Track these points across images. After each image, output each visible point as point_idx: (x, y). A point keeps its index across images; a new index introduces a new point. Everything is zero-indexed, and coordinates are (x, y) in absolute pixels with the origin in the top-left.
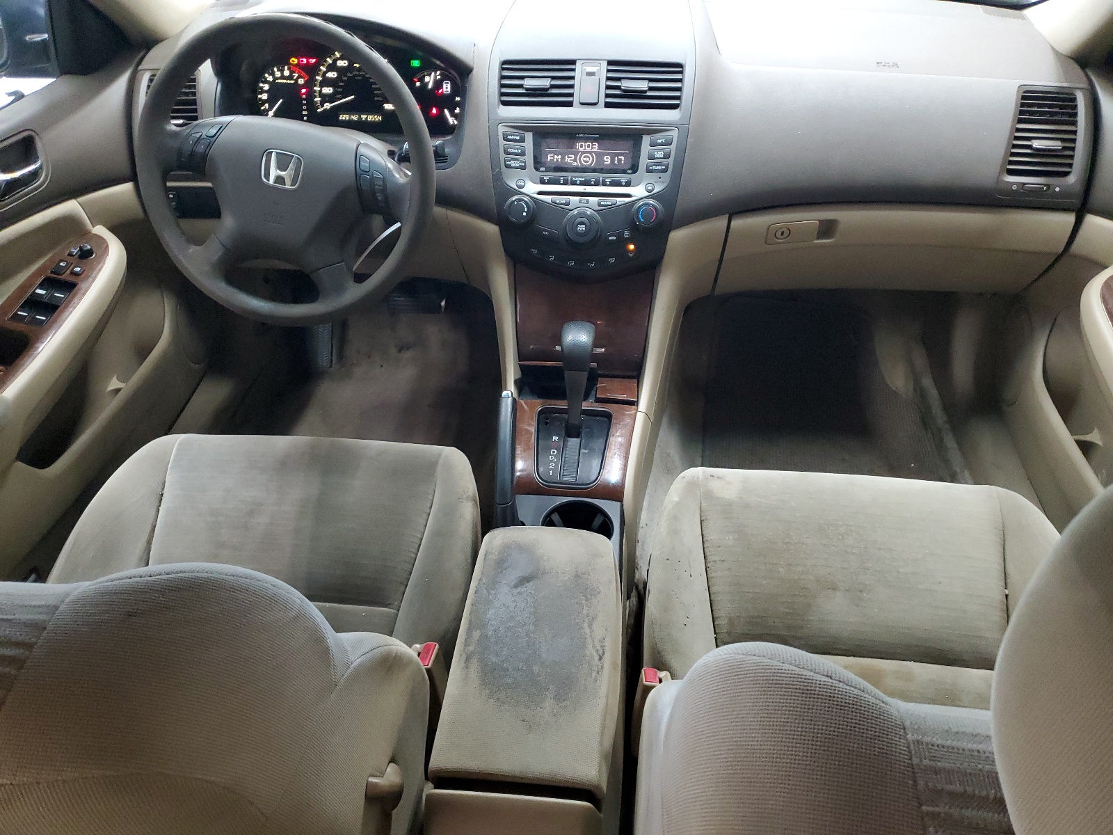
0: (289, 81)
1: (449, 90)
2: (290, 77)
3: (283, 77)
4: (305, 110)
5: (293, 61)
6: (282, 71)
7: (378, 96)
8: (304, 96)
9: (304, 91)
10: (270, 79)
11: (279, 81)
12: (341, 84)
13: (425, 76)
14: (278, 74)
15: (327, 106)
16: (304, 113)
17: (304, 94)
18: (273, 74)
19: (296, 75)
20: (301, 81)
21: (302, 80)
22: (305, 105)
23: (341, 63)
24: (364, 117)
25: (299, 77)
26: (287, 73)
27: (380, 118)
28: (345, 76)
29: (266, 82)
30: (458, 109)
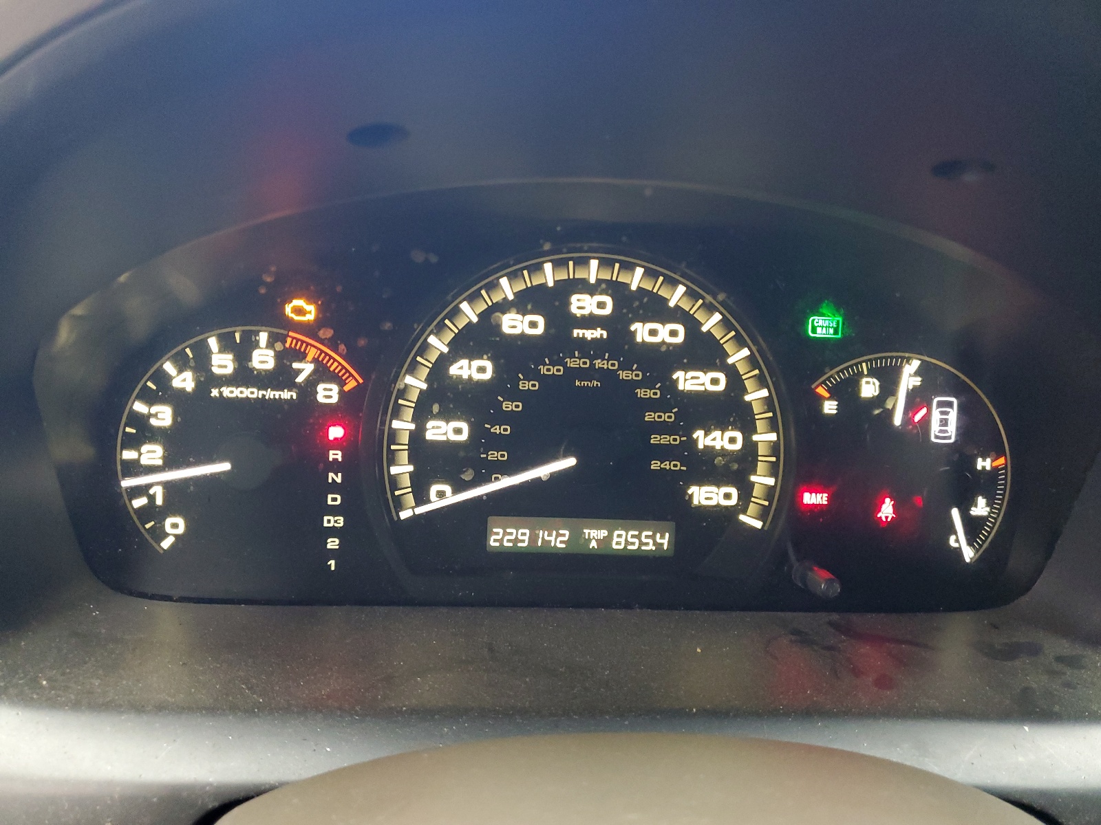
0: (270, 394)
1: (952, 429)
2: (281, 376)
3: (244, 375)
4: (334, 511)
5: (299, 311)
6: (242, 353)
7: (665, 453)
8: (335, 455)
9: (336, 432)
10: (185, 381)
11: (228, 392)
12: (508, 406)
13: (861, 375)
14: (223, 363)
15: (442, 496)
16: (330, 521)
17: (336, 444)
18: (201, 363)
19: (305, 369)
20: (328, 394)
21: (335, 388)
22: (334, 488)
23: (514, 324)
24: (595, 535)
25: (323, 373)
26: (263, 359)
27: (665, 541)
28: (533, 375)
29: (164, 393)
30: (981, 501)
